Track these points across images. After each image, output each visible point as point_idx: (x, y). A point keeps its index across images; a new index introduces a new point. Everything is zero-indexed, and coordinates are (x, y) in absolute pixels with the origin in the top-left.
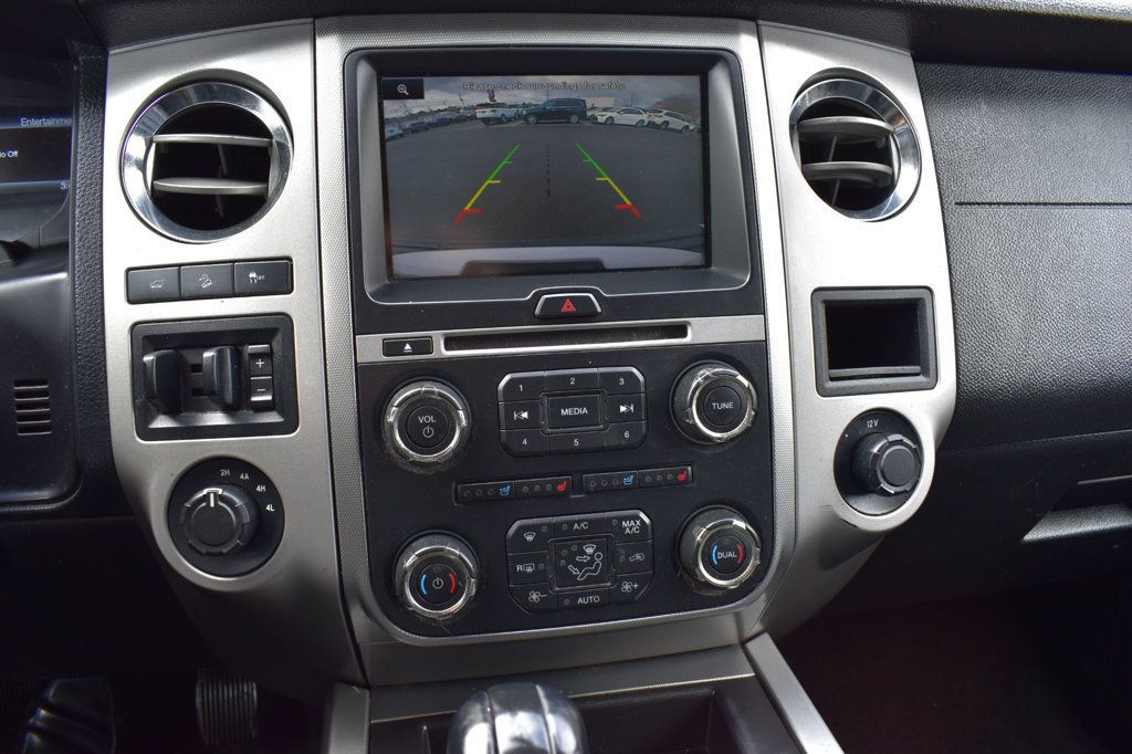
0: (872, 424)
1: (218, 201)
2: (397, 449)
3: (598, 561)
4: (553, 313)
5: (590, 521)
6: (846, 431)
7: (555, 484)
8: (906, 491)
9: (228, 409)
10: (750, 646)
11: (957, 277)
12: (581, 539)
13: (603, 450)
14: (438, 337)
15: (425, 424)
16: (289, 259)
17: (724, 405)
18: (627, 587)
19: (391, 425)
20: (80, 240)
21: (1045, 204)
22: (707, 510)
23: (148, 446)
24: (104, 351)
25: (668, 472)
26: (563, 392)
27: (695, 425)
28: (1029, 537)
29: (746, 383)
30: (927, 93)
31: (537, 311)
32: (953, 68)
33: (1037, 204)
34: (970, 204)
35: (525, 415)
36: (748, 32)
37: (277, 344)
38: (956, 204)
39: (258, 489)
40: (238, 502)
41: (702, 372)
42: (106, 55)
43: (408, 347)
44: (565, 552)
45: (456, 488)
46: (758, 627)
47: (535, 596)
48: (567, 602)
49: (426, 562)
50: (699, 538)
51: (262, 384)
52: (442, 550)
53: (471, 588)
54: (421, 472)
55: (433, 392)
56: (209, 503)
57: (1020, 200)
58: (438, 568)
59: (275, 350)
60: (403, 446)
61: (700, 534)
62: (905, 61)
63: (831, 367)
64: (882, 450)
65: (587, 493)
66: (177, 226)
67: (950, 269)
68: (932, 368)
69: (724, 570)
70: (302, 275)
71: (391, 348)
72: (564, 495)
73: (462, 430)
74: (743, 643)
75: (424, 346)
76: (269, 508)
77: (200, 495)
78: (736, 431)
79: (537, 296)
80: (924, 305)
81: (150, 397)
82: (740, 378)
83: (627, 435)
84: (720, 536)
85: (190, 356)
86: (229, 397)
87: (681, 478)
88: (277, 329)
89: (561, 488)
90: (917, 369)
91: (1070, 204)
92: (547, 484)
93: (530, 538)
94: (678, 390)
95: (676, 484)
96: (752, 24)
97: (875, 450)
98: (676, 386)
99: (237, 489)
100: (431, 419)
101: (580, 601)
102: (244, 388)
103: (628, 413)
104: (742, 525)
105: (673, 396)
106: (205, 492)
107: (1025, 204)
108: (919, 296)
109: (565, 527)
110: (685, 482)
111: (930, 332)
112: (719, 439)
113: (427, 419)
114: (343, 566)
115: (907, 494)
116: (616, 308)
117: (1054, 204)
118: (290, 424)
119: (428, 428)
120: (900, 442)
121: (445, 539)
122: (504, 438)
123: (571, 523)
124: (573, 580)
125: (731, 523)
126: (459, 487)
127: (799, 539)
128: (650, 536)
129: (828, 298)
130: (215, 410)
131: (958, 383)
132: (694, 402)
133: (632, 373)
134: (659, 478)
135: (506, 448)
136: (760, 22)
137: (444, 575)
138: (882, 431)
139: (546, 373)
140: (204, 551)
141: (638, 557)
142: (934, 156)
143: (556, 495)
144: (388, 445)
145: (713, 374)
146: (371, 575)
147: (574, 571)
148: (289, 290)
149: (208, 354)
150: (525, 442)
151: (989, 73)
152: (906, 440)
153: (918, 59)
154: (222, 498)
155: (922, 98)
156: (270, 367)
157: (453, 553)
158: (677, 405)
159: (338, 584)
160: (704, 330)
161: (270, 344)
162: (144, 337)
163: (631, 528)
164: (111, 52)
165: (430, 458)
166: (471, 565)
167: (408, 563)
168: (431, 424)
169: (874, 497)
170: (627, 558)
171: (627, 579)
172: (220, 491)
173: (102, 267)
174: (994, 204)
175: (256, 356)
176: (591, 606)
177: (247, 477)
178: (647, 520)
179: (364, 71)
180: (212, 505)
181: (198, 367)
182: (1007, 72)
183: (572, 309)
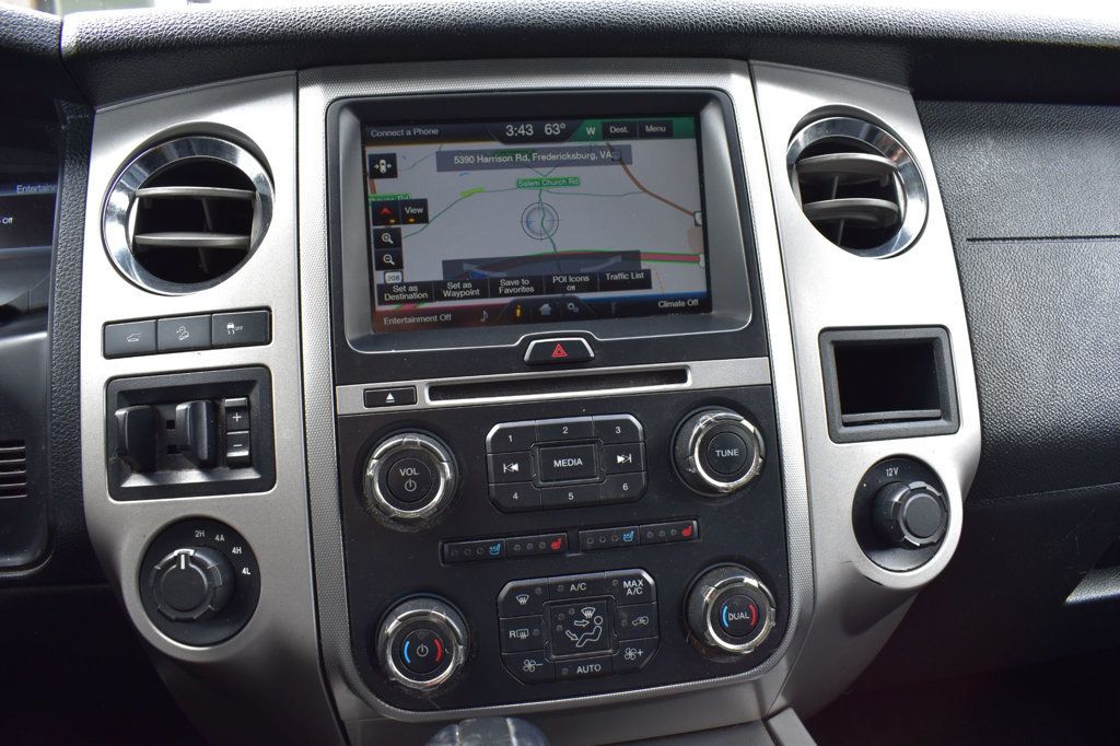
0: (891, 472)
1: (201, 253)
2: (378, 504)
3: (598, 625)
4: (543, 359)
5: (588, 582)
6: (864, 479)
7: (549, 542)
8: (932, 544)
9: (204, 467)
10: (774, 722)
11: (974, 315)
12: (579, 601)
13: (600, 504)
14: (422, 387)
15: (406, 478)
16: (268, 309)
17: (729, 452)
18: (630, 654)
19: (372, 479)
20: (59, 296)
21: (1062, 238)
22: (716, 568)
23: (121, 506)
24: (79, 409)
25: (671, 527)
26: (555, 442)
27: (698, 474)
28: (1071, 599)
29: (751, 428)
30: (930, 130)
31: (527, 357)
32: (957, 105)
33: (1054, 238)
34: (983, 240)
35: (515, 467)
36: (740, 71)
37: (255, 396)
38: (968, 240)
39: (234, 551)
40: (211, 563)
41: (704, 418)
42: (93, 113)
43: (390, 397)
44: (561, 617)
45: (443, 546)
46: (780, 701)
47: (530, 665)
48: (565, 671)
49: (408, 626)
50: (707, 598)
51: (238, 439)
52: (427, 614)
53: (459, 654)
54: (405, 530)
55: (416, 443)
56: (179, 565)
57: (1035, 235)
58: (422, 633)
59: (252, 404)
60: (384, 500)
61: (708, 594)
62: (905, 98)
63: (844, 411)
64: (904, 499)
65: (585, 551)
66: (158, 280)
67: (966, 307)
68: (953, 411)
69: (738, 633)
70: (281, 325)
71: (372, 399)
72: (559, 553)
73: (447, 483)
74: (766, 719)
75: (408, 396)
76: (245, 571)
77: (171, 557)
78: (743, 480)
79: (526, 342)
80: (940, 345)
81: (122, 453)
82: (745, 423)
83: (625, 487)
84: (728, 596)
85: (165, 411)
86: (204, 452)
87: (686, 533)
88: (254, 381)
89: (555, 546)
90: (936, 412)
91: (1089, 237)
92: (541, 542)
93: (523, 601)
94: (679, 438)
95: (679, 540)
96: (744, 64)
97: (896, 499)
98: (677, 435)
99: (211, 551)
100: (413, 471)
101: (579, 670)
102: (220, 443)
103: (626, 463)
104: (754, 582)
105: (675, 445)
106: (176, 553)
107: (1041, 238)
108: (934, 336)
109: (561, 588)
110: (690, 538)
111: (949, 372)
112: (726, 489)
113: (409, 472)
114: (322, 632)
115: (934, 547)
116: (609, 353)
117: (1072, 238)
118: (267, 481)
119: (410, 481)
120: (923, 490)
121: (430, 602)
122: (493, 493)
123: (567, 584)
124: (571, 647)
125: (741, 581)
126: (446, 546)
127: (818, 598)
128: (654, 597)
129: (837, 339)
130: (191, 468)
131: (983, 427)
132: (697, 449)
133: (630, 421)
134: (662, 533)
135: (495, 503)
136: (752, 62)
137: (429, 642)
138: (903, 479)
139: (538, 422)
140: (173, 617)
141: (642, 620)
142: (941, 192)
143: (551, 554)
144: (370, 501)
145: (716, 419)
146: (352, 643)
147: (573, 637)
148: (268, 341)
149: (181, 407)
150: (516, 496)
151: (995, 109)
152: (929, 488)
153: (918, 97)
154: (192, 559)
155: (925, 135)
156: (247, 422)
157: (439, 617)
158: (678, 454)
159: (317, 653)
160: (705, 374)
161: (247, 397)
162: (120, 393)
163: (632, 589)
164: (98, 111)
165: (412, 513)
166: (458, 631)
167: (390, 629)
168: (413, 477)
169: (900, 551)
170: (630, 620)
171: (631, 645)
172: (191, 552)
173: (79, 323)
174: (1008, 239)
175: (232, 410)
176: (592, 675)
177: (222, 539)
178: (650, 580)
179: (347, 121)
180: (183, 567)
181: (171, 424)
182: (1011, 107)
183: (564, 354)
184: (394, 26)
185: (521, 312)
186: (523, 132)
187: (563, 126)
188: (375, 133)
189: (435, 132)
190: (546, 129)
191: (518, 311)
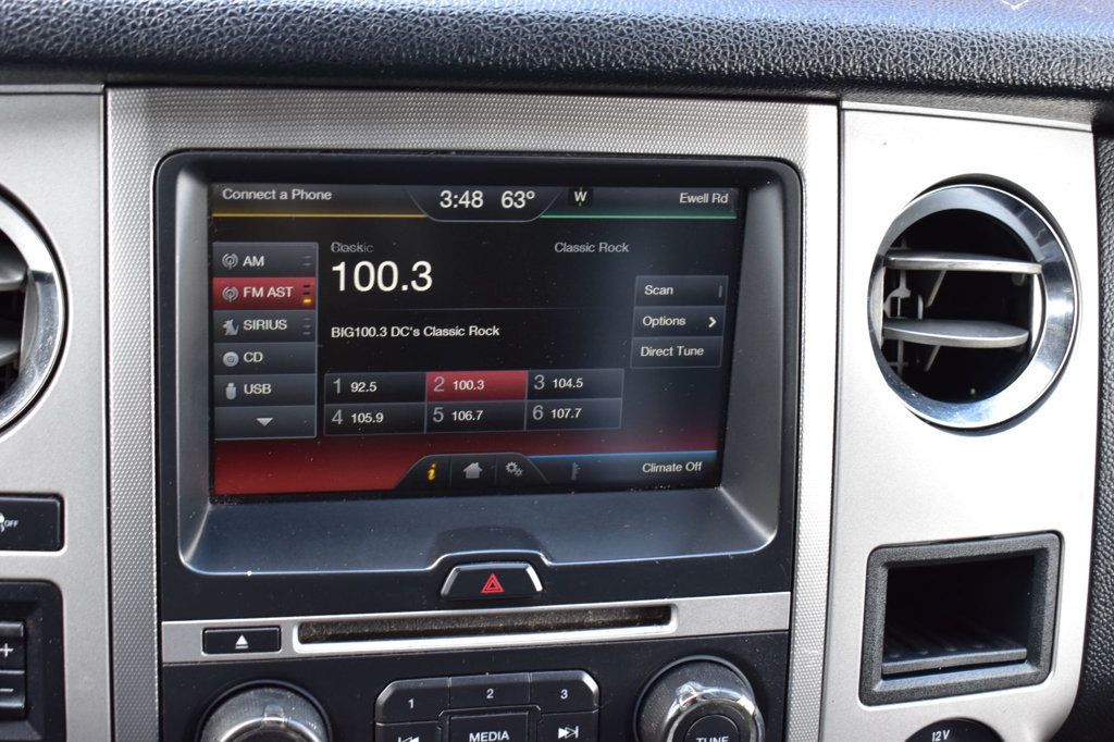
0: (940, 736)
4: (469, 593)
11: (1105, 508)
14: (290, 625)
16: (61, 500)
17: (714, 741)
26: (475, 709)
29: (751, 708)
35: (415, 741)
41: (686, 688)
43: (242, 641)
51: (9, 681)
55: (279, 723)
59: (30, 632)
63: (884, 662)
68: (1045, 650)
70: (81, 521)
71: (214, 641)
75: (271, 639)
79: (445, 567)
80: (1046, 559)
88: (35, 603)
90: (1021, 654)
94: (648, 701)
96: (832, 109)
98: (646, 696)
103: (571, 739)
105: (641, 712)
108: (1038, 547)
111: (1050, 598)
116: (564, 584)
129: (893, 560)
132: (671, 736)
133: (581, 680)
136: (846, 104)
145: (703, 697)
148: (59, 547)
153: (1103, 136)
156: (22, 659)
158: (644, 728)
160: (697, 616)
179: (185, 187)
183: (499, 588)
184: (276, 51)
185: (436, 474)
186: (467, 203)
187: (531, 195)
188: (228, 194)
189: (326, 196)
190: (503, 200)
191: (432, 472)
